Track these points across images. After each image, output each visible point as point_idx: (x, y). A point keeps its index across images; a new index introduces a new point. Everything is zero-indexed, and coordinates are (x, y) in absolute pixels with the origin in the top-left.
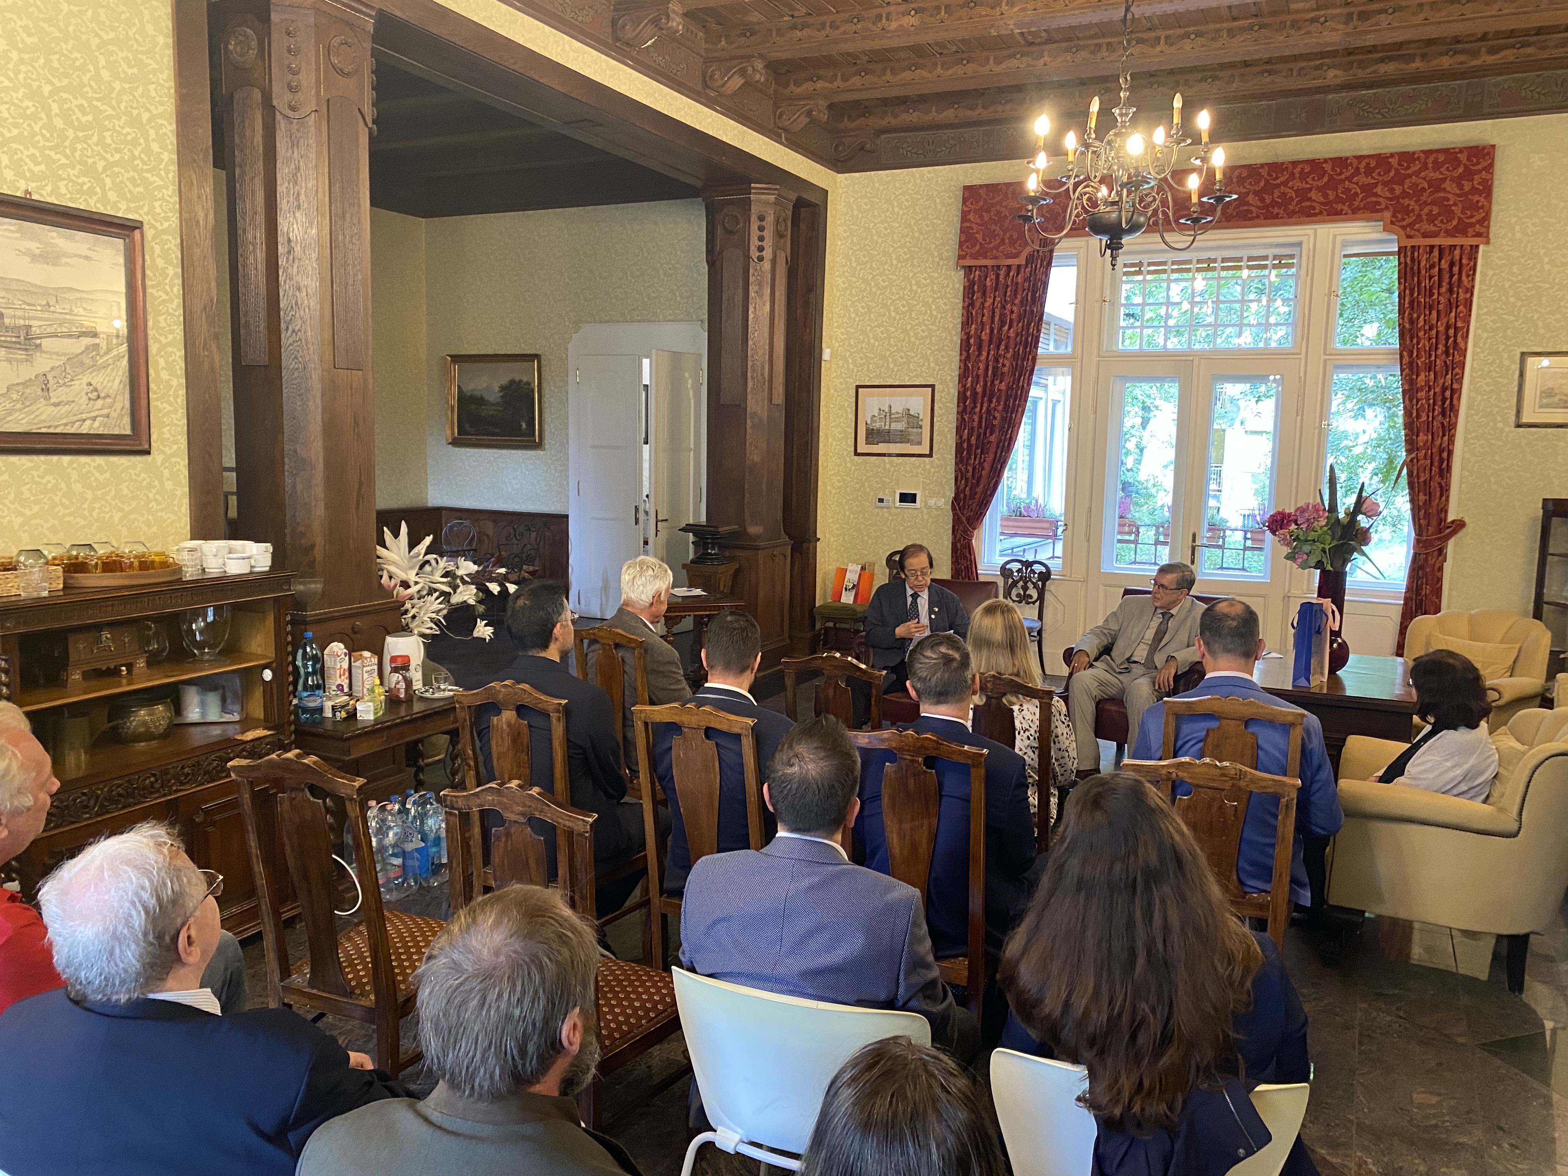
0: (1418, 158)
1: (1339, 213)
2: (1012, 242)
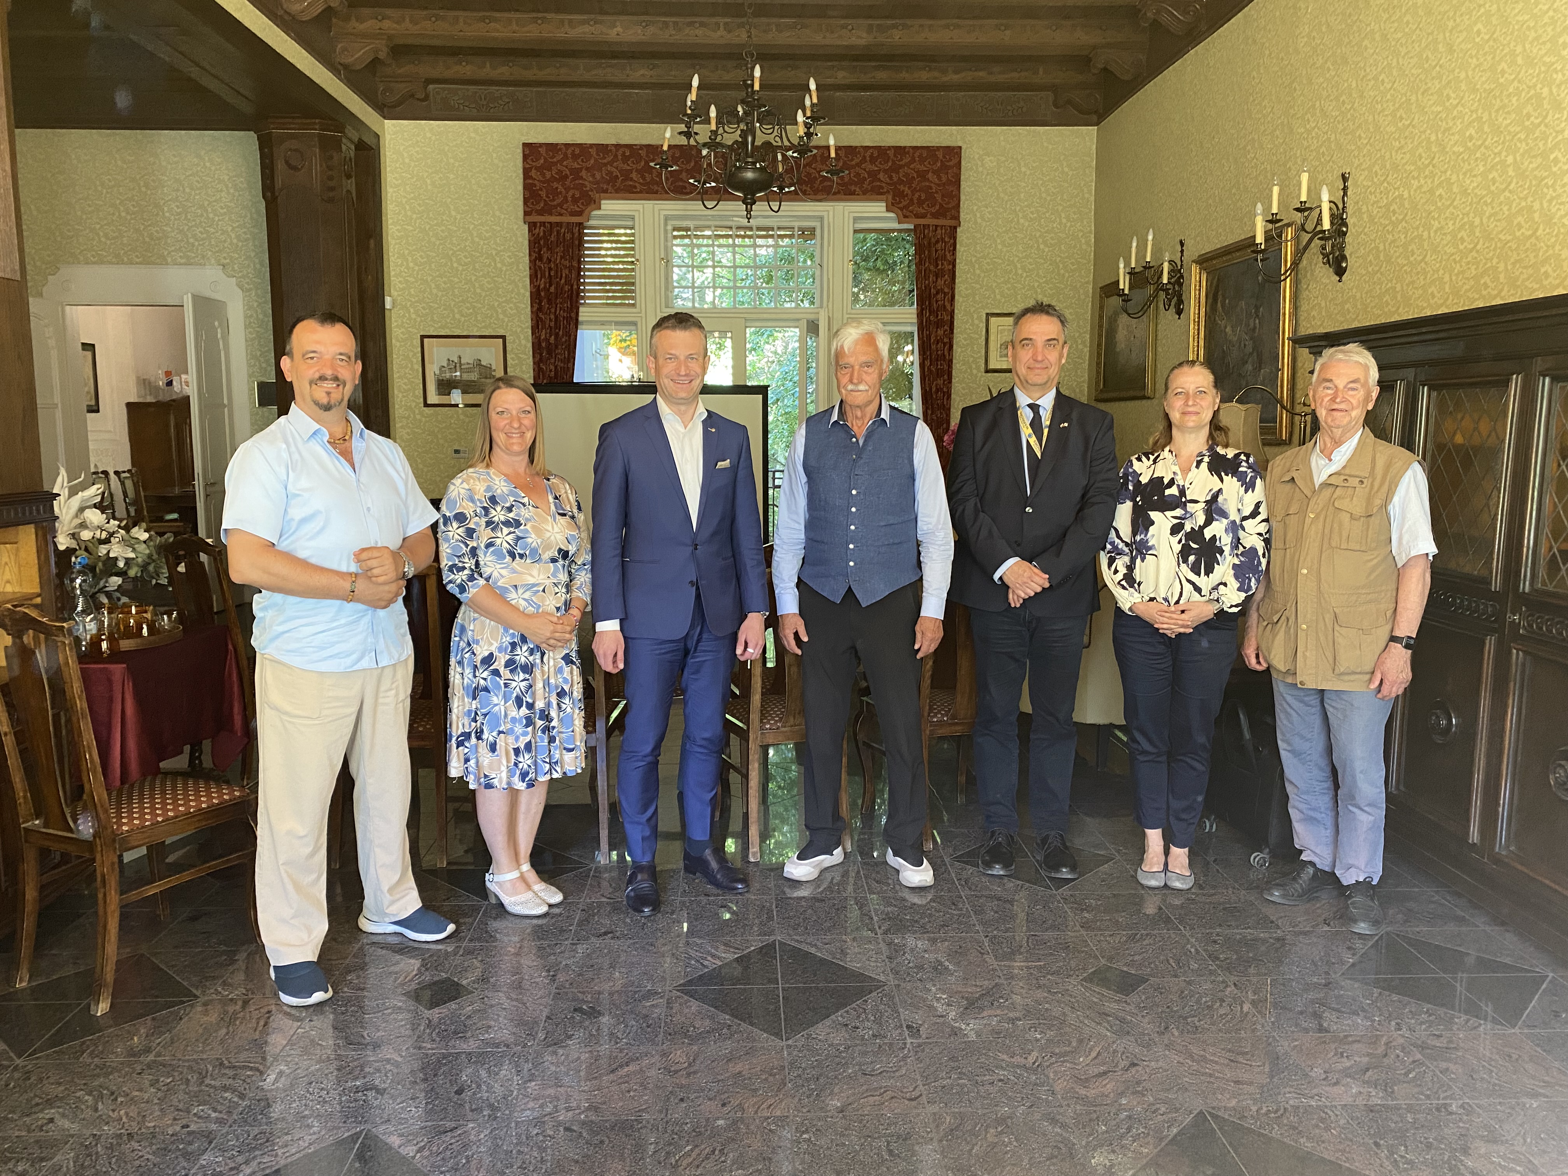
0: (908, 153)
1: (853, 193)
2: (575, 200)
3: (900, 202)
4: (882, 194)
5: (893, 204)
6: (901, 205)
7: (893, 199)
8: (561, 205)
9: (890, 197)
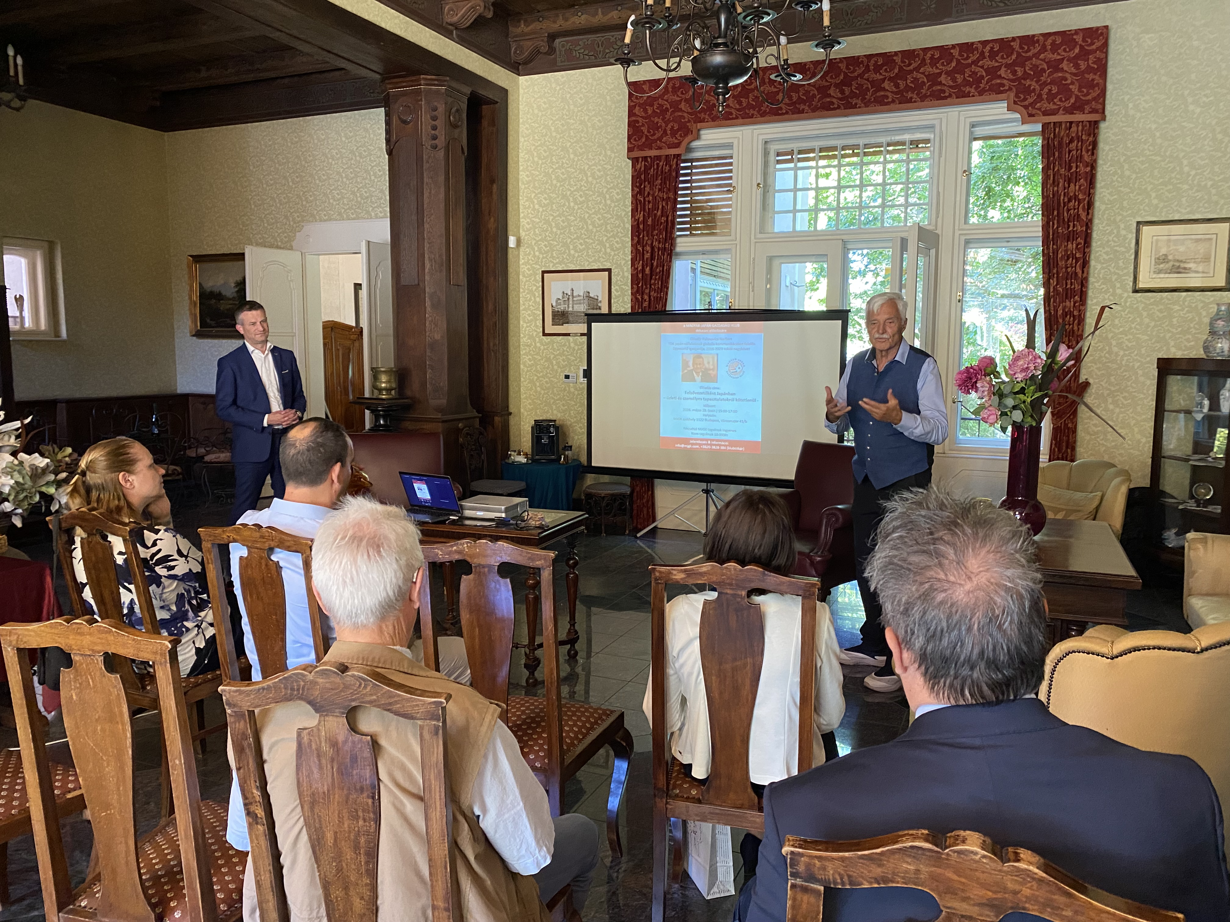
1: (967, 95)
2: (674, 133)
3: (1025, 99)
4: (1001, 92)
5: (1015, 103)
6: (1026, 103)
7: (1017, 96)
8: (660, 139)
9: (1012, 95)
